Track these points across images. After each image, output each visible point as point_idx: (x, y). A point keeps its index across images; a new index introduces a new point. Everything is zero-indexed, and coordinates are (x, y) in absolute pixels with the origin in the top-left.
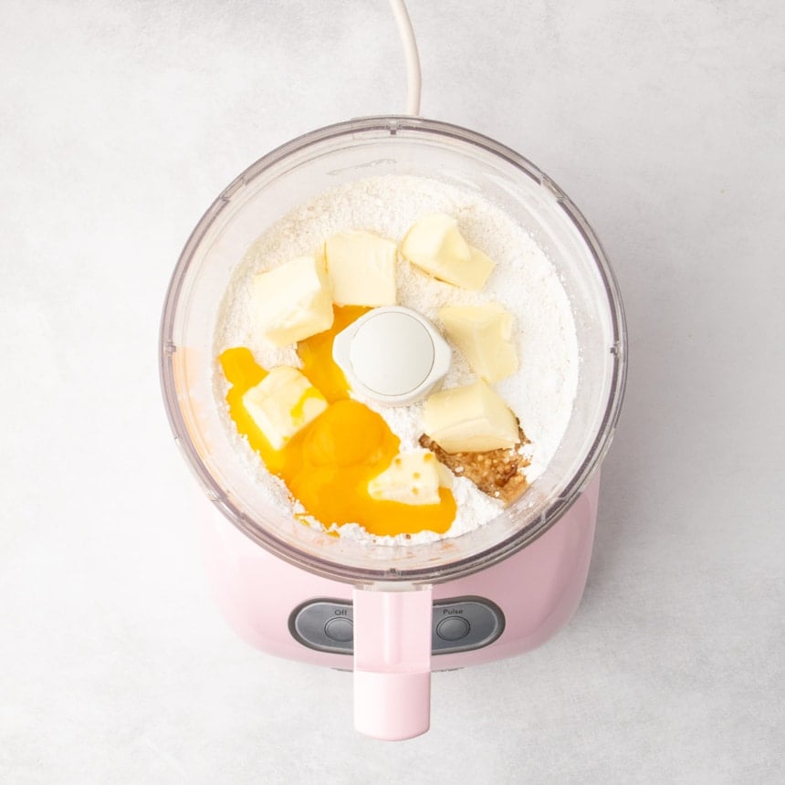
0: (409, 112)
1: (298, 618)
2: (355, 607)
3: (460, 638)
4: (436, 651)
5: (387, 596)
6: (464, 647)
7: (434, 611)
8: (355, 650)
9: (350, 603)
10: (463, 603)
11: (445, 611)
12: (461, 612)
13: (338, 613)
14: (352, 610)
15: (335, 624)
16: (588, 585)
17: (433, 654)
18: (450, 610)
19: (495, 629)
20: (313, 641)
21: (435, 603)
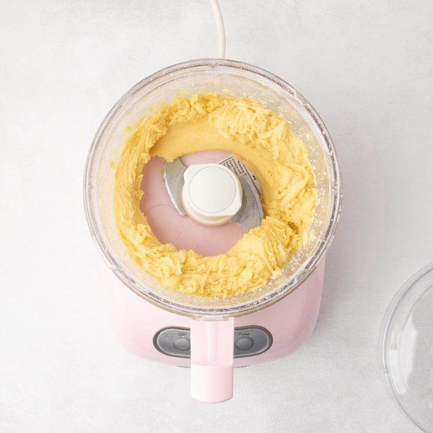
0: (220, 56)
1: (158, 337)
2: (191, 331)
3: (248, 349)
4: (236, 356)
5: (209, 323)
6: (250, 354)
7: (235, 333)
8: (192, 356)
9: (189, 329)
10: (249, 329)
11: (240, 334)
12: (248, 334)
13: (181, 334)
14: (190, 333)
15: (179, 341)
16: (318, 321)
17: (235, 358)
18: (243, 333)
19: (268, 343)
20: (166, 350)
21: (236, 329)
